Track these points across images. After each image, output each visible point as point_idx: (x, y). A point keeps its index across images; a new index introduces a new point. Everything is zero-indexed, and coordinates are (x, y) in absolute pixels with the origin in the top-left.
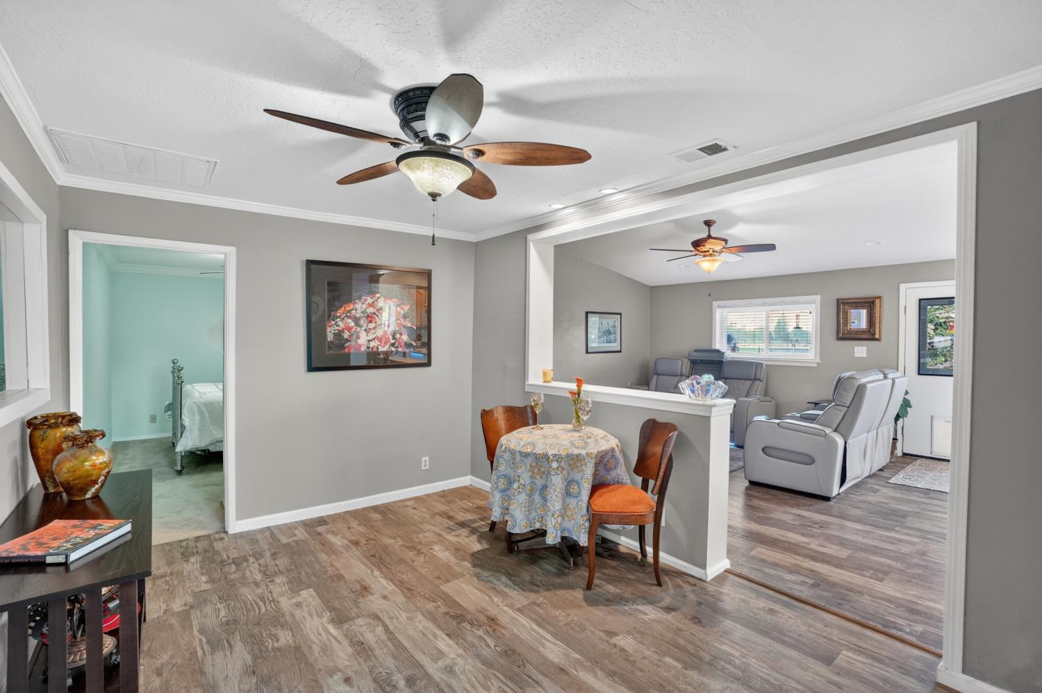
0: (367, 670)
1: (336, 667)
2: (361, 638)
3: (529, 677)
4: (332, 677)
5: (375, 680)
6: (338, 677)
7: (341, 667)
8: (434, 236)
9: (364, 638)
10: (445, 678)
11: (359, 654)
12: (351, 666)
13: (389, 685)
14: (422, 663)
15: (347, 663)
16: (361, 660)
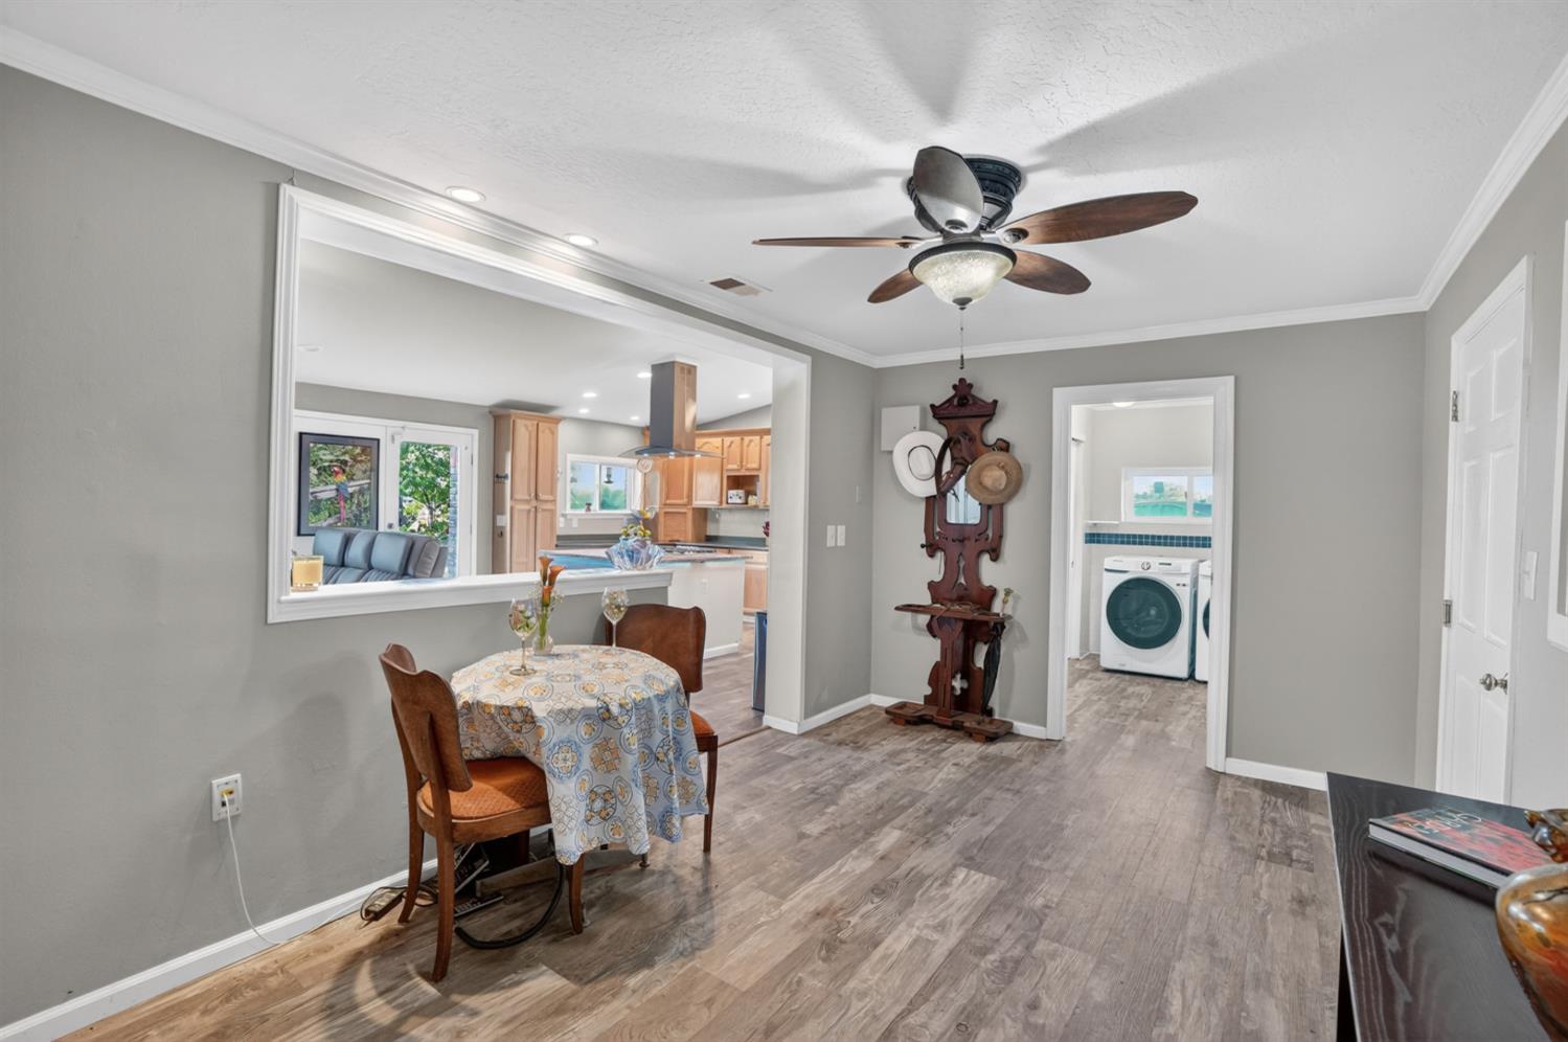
0: (1001, 997)
1: (1025, 1030)
2: (952, 1030)
3: (909, 873)
4: (1044, 1026)
5: (1010, 981)
6: (1038, 1019)
7: (1020, 1026)
8: (962, 357)
9: (950, 1027)
10: (954, 927)
11: (981, 1020)
12: (1009, 1015)
13: (1004, 967)
14: (946, 953)
15: (1008, 1022)
16: (990, 1011)
